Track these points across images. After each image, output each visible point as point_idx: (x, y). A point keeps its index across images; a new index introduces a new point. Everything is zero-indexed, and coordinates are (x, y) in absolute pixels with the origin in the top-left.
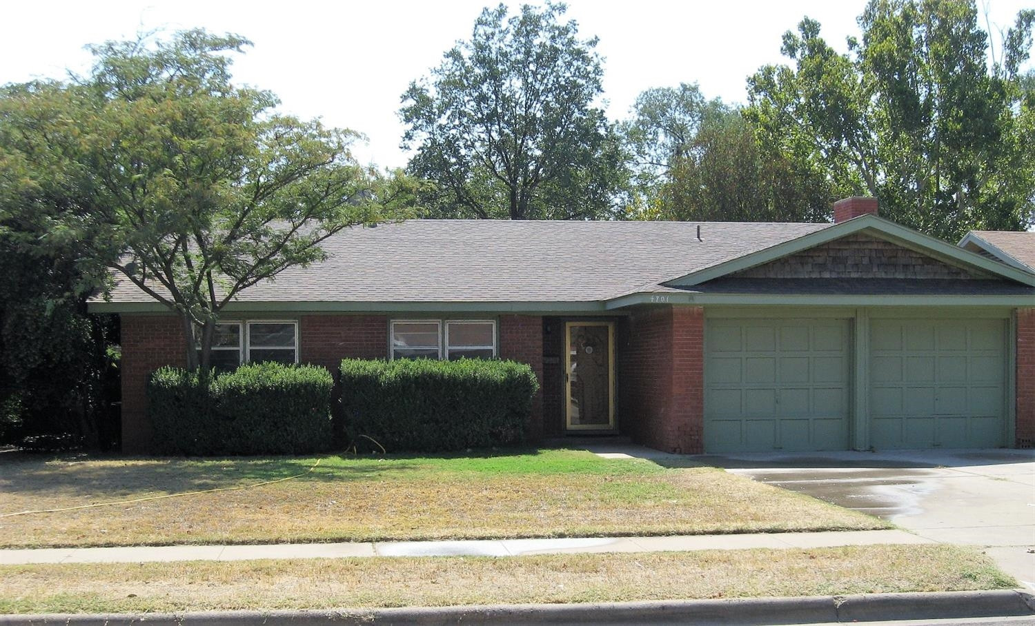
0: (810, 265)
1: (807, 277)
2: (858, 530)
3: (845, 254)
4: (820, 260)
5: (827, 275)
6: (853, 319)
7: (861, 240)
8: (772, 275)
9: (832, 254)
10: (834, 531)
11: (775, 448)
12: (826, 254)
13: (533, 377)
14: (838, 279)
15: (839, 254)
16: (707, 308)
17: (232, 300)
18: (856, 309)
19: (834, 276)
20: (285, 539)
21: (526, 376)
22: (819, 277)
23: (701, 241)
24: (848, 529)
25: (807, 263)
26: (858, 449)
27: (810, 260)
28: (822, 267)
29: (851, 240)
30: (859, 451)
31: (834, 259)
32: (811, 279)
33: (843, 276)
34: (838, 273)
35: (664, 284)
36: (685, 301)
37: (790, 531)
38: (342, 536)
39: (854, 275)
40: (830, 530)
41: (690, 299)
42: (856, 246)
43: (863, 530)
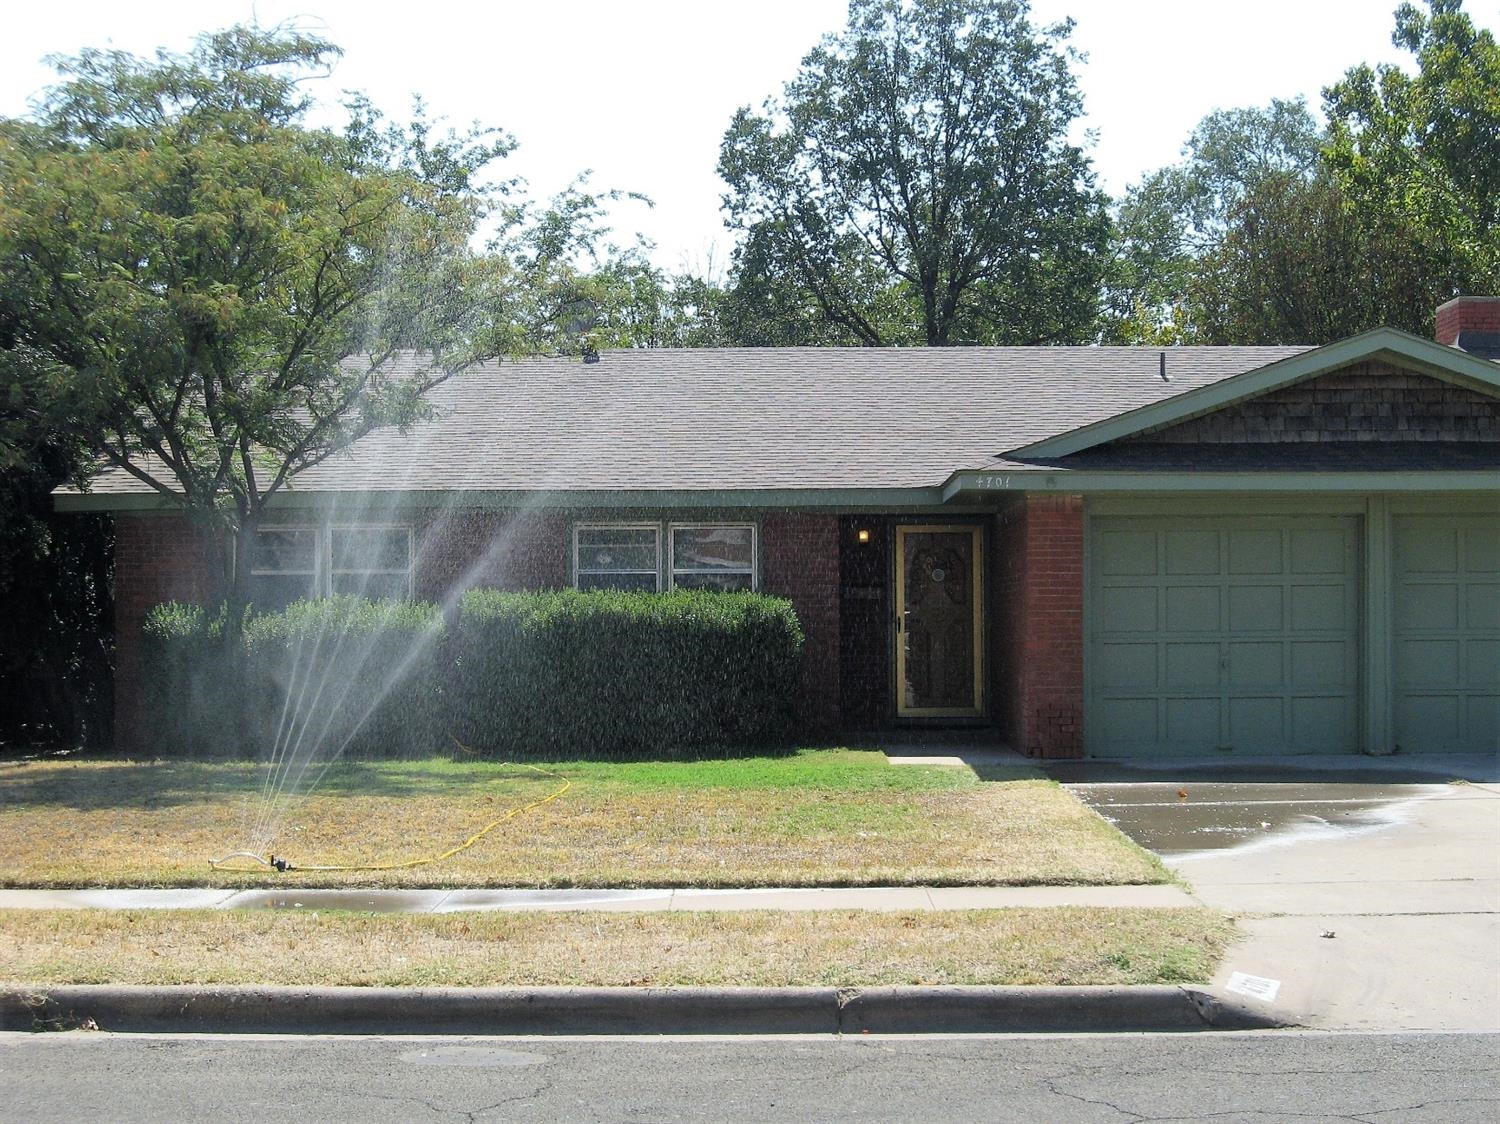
0: (1280, 420)
1: (1275, 441)
2: (1099, 884)
3: (1346, 398)
4: (1300, 410)
5: (1312, 437)
6: (1363, 515)
7: (1376, 374)
8: (1210, 439)
9: (1320, 398)
10: (1054, 885)
11: (1220, 749)
12: (1311, 400)
13: (792, 620)
14: (1331, 444)
15: (1336, 399)
16: (1089, 498)
17: (283, 488)
18: (1368, 498)
19: (1326, 438)
20: (100, 880)
21: (779, 619)
22: (1297, 440)
23: (1166, 380)
24: (1082, 882)
25: (1275, 416)
26: (1373, 751)
27: (1281, 409)
28: (1305, 421)
29: (1358, 373)
30: (1372, 755)
31: (1327, 408)
32: (1282, 443)
33: (1343, 439)
34: (1334, 433)
35: (1004, 456)
36: (1038, 485)
37: (972, 884)
38: (195, 877)
39: (1364, 437)
40: (1048, 884)
41: (1048, 482)
42: (1366, 386)
43: (1109, 884)
